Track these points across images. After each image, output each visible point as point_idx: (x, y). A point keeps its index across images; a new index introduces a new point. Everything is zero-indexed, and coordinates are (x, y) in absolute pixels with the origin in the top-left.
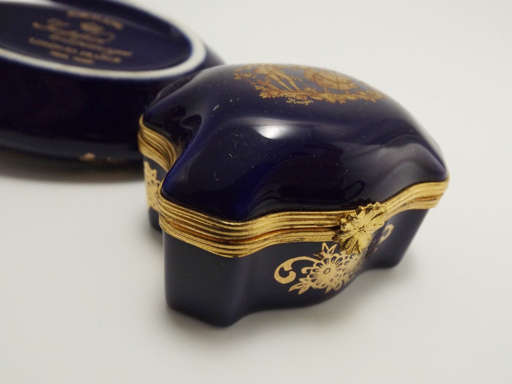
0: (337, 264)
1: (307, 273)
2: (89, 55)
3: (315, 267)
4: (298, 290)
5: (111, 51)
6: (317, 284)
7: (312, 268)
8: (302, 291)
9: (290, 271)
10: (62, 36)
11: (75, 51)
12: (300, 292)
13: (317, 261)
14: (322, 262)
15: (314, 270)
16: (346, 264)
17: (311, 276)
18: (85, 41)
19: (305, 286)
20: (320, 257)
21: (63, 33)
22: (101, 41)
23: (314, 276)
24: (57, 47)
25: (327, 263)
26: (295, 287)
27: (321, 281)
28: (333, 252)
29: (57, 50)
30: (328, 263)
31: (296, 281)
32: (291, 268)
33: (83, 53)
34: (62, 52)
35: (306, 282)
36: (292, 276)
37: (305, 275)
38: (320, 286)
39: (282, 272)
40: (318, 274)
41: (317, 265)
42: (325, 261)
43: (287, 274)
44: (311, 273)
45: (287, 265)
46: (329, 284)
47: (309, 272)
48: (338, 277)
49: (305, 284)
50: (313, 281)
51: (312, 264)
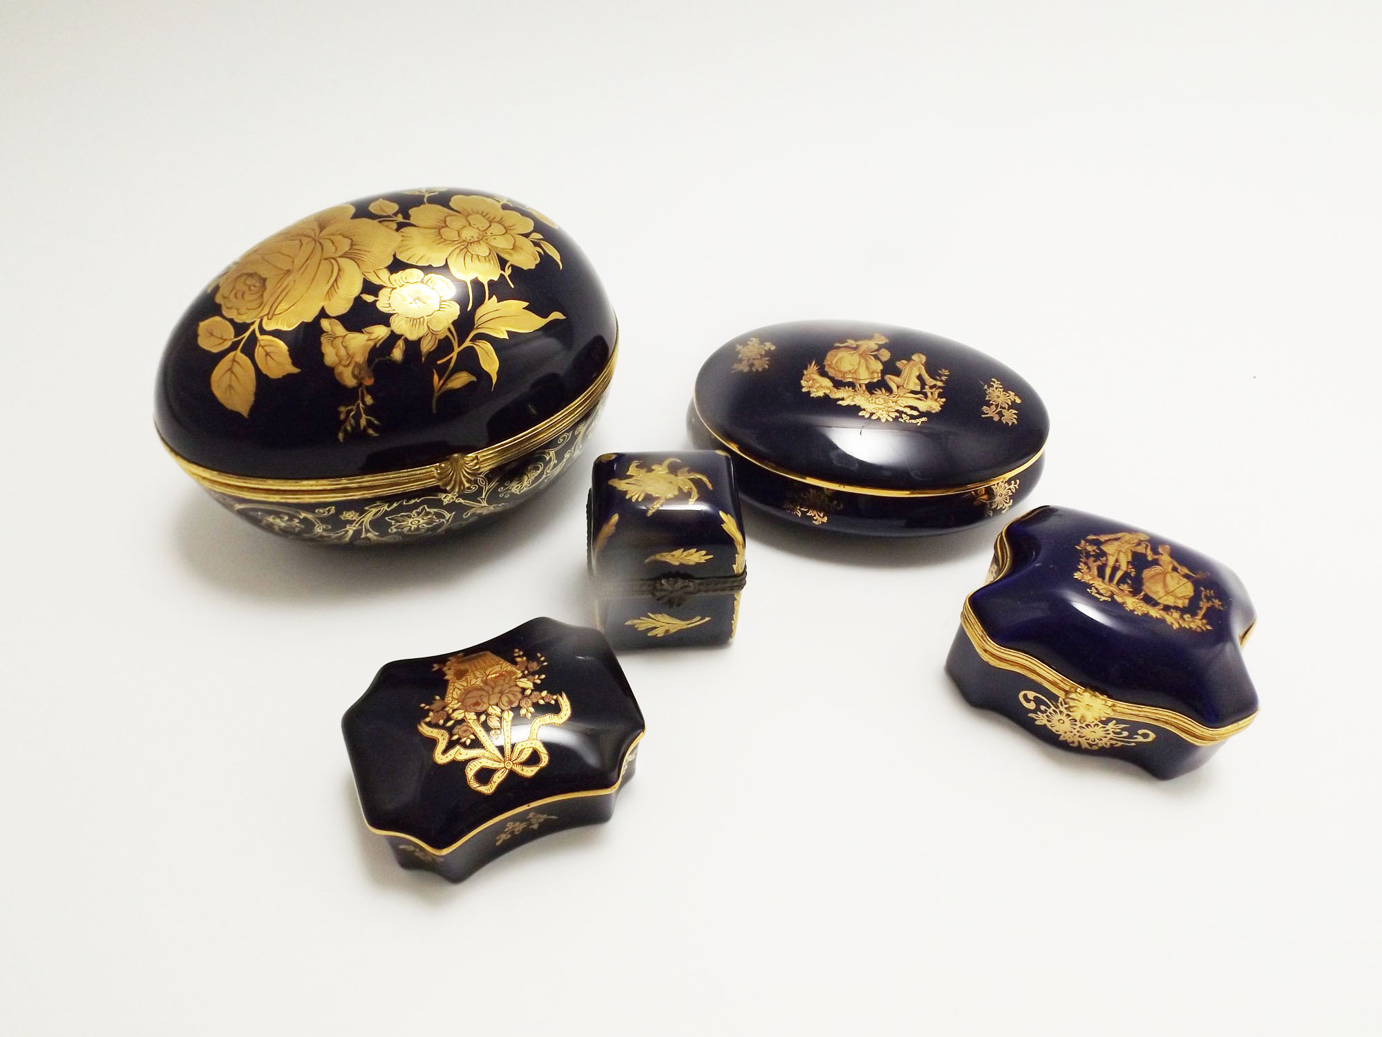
3: (1051, 710)
4: (1036, 720)
6: (1051, 726)
7: (1049, 711)
8: (1038, 723)
13: (1053, 708)
14: (1057, 711)
15: (1050, 713)
17: (1047, 716)
20: (1056, 707)
23: (1050, 718)
25: (1062, 715)
26: (1033, 716)
27: (1055, 726)
32: (1033, 699)
35: (1042, 718)
36: (1032, 706)
37: (1043, 712)
38: (1054, 730)
39: (1025, 697)
40: (1053, 718)
41: (1054, 711)
42: (1061, 712)
43: (1028, 701)
44: (1048, 713)
45: (1031, 695)
46: (1063, 733)
47: (1046, 711)
48: (1072, 734)
49: (1041, 720)
50: (1049, 721)
51: (1049, 707)
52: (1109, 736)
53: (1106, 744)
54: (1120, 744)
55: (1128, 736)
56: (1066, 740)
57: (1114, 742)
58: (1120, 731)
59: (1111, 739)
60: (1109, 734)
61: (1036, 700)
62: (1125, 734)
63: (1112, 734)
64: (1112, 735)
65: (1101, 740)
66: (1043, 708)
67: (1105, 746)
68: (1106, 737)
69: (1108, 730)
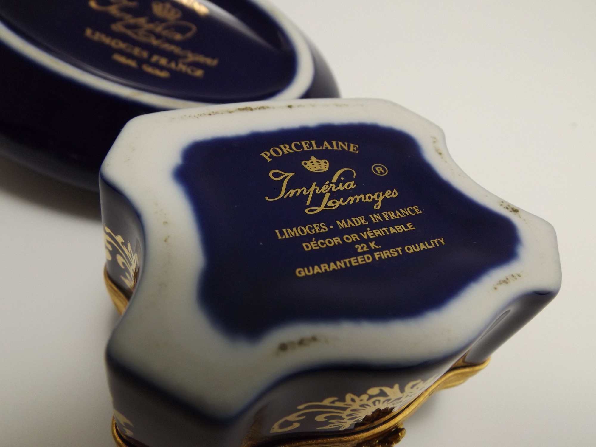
2: (163, 61)
5: (191, 57)
10: (129, 26)
11: (145, 54)
18: (158, 36)
21: (131, 20)
22: (178, 37)
24: (122, 45)
29: (122, 52)
33: (155, 58)
34: (130, 56)
52: (348, 412)
53: (353, 400)
54: (327, 402)
55: (315, 417)
57: (338, 404)
58: (330, 421)
59: (344, 409)
60: (347, 416)
62: (320, 418)
63: (344, 416)
64: (344, 414)
65: (362, 406)
67: (355, 398)
68: (352, 410)
69: (349, 419)
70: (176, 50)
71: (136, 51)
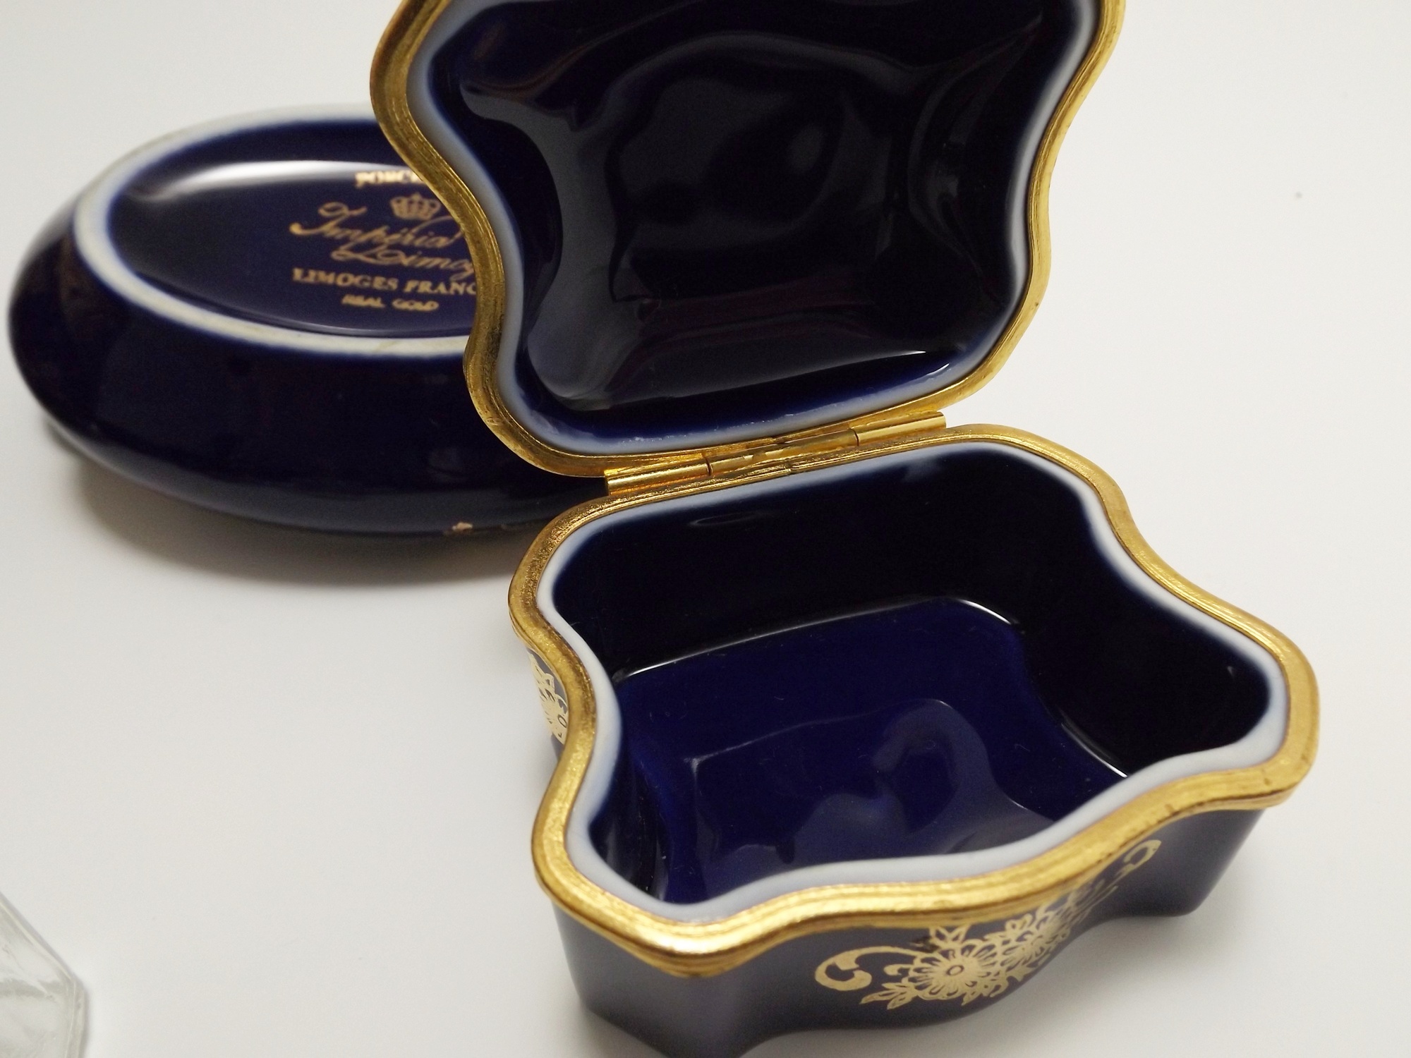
0: (980, 957)
1: (900, 974)
3: (917, 963)
4: (887, 1002)
6: (931, 993)
7: (912, 967)
8: (894, 1005)
9: (855, 970)
10: (359, 248)
11: (393, 284)
12: (890, 1007)
13: (920, 955)
14: (936, 955)
15: (918, 970)
16: (1008, 952)
17: (913, 980)
19: (902, 996)
20: (928, 948)
22: (443, 242)
23: (921, 979)
24: (354, 280)
25: (951, 956)
26: (876, 997)
27: (942, 987)
28: (962, 937)
30: (954, 957)
31: (875, 987)
32: (855, 966)
33: (410, 286)
34: (369, 293)
35: (902, 990)
36: (862, 979)
37: (896, 979)
38: (942, 996)
39: (834, 972)
40: (931, 975)
41: (924, 961)
42: (945, 954)
43: (847, 975)
44: (912, 974)
45: (845, 960)
46: (968, 990)
47: (904, 973)
48: (991, 977)
49: (901, 993)
50: (919, 988)
51: (910, 960)
56: (981, 996)
61: (863, 963)
66: (891, 970)
70: (443, 263)
71: (378, 282)
